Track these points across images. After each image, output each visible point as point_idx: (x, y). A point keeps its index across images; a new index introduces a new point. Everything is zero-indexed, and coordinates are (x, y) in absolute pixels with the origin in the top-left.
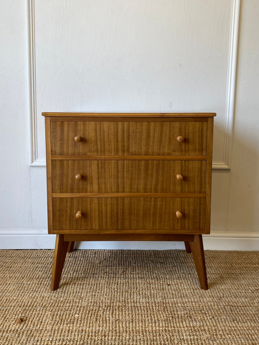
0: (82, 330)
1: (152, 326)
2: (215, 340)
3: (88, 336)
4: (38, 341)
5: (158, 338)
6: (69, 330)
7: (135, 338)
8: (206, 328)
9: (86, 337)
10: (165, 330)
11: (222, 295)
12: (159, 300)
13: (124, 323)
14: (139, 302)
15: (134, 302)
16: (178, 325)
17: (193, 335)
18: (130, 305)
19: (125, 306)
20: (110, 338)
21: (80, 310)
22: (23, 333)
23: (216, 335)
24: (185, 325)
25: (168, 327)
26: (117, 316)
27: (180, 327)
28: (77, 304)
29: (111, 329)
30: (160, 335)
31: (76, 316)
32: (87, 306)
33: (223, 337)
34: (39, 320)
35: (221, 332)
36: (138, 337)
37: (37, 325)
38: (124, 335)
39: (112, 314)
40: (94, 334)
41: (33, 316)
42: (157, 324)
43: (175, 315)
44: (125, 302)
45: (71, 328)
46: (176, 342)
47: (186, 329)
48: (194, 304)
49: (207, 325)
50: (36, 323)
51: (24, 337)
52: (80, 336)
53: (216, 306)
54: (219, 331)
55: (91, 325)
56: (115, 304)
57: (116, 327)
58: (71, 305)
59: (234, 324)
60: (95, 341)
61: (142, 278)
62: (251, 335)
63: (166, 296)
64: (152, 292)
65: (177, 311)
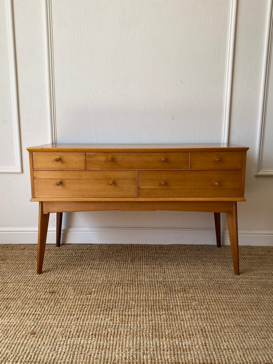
0: (98, 299)
1: (153, 297)
2: (202, 306)
3: (103, 302)
4: (63, 305)
5: (157, 304)
6: (87, 299)
7: (139, 304)
8: (196, 298)
9: (101, 303)
10: (164, 299)
11: (212, 276)
12: (161, 279)
13: (131, 294)
14: (144, 281)
15: (140, 281)
16: (174, 296)
17: (185, 302)
18: (136, 283)
19: (133, 284)
20: (119, 304)
21: (96, 286)
22: (52, 300)
23: (204, 302)
24: (180, 296)
25: (166, 297)
26: (126, 290)
27: (176, 297)
28: (94, 282)
29: (120, 298)
30: (159, 302)
31: (93, 289)
32: (102, 283)
33: (209, 303)
34: (63, 292)
35: (208, 300)
36: (142, 304)
37: (62, 296)
38: (131, 302)
39: (122, 289)
40: (107, 301)
41: (59, 290)
42: (158, 295)
43: (172, 289)
44: (133, 281)
45: (89, 298)
46: (171, 306)
47: (180, 298)
48: (189, 282)
49: (197, 296)
50: (61, 294)
51: (52, 303)
52: (96, 303)
53: (207, 284)
54: (207, 300)
55: (105, 296)
56: (124, 282)
57: (125, 297)
58: (89, 282)
59: (219, 296)
60: (108, 306)
61: (147, 264)
62: (232, 303)
63: (166, 277)
64: (155, 274)
65: (175, 287)
